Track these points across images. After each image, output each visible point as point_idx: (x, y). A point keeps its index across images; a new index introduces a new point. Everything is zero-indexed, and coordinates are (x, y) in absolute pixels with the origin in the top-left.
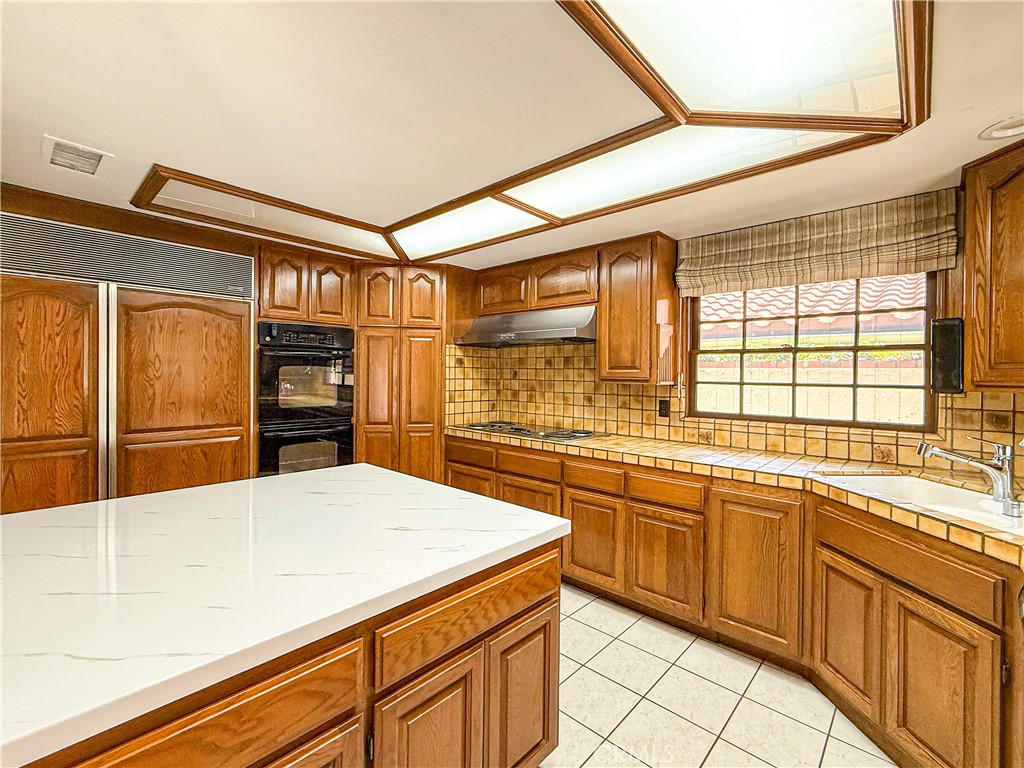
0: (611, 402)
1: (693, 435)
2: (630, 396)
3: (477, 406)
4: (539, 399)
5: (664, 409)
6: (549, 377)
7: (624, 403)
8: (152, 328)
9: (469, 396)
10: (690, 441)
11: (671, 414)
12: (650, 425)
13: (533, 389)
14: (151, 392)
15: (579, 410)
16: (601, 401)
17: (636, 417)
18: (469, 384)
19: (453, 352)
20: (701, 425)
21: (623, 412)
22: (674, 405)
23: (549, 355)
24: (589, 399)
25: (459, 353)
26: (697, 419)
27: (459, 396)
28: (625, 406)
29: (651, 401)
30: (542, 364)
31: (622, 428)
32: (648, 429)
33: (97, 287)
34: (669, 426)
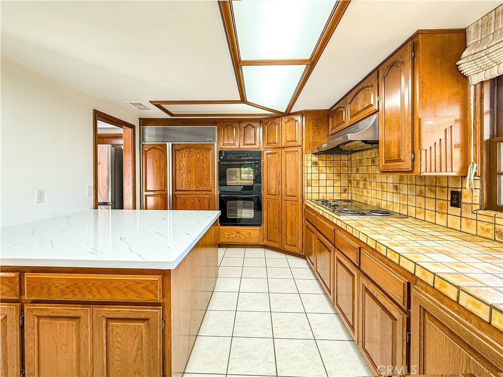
0: (411, 191)
1: (488, 231)
2: (425, 186)
3: (330, 190)
4: (369, 187)
5: (456, 200)
6: (374, 171)
7: (421, 192)
8: (182, 156)
9: (323, 183)
10: (484, 235)
11: (463, 205)
12: (442, 213)
13: (366, 180)
14: (182, 178)
15: (390, 196)
16: (404, 189)
17: (430, 205)
18: (323, 176)
19: (310, 158)
20: (498, 221)
21: (420, 200)
22: (466, 196)
23: (373, 156)
24: (396, 188)
25: (315, 158)
26: (493, 213)
27: (316, 183)
28: (421, 194)
29: (442, 191)
30: (370, 163)
31: (419, 213)
32: (441, 217)
33: (166, 145)
34: (461, 217)
